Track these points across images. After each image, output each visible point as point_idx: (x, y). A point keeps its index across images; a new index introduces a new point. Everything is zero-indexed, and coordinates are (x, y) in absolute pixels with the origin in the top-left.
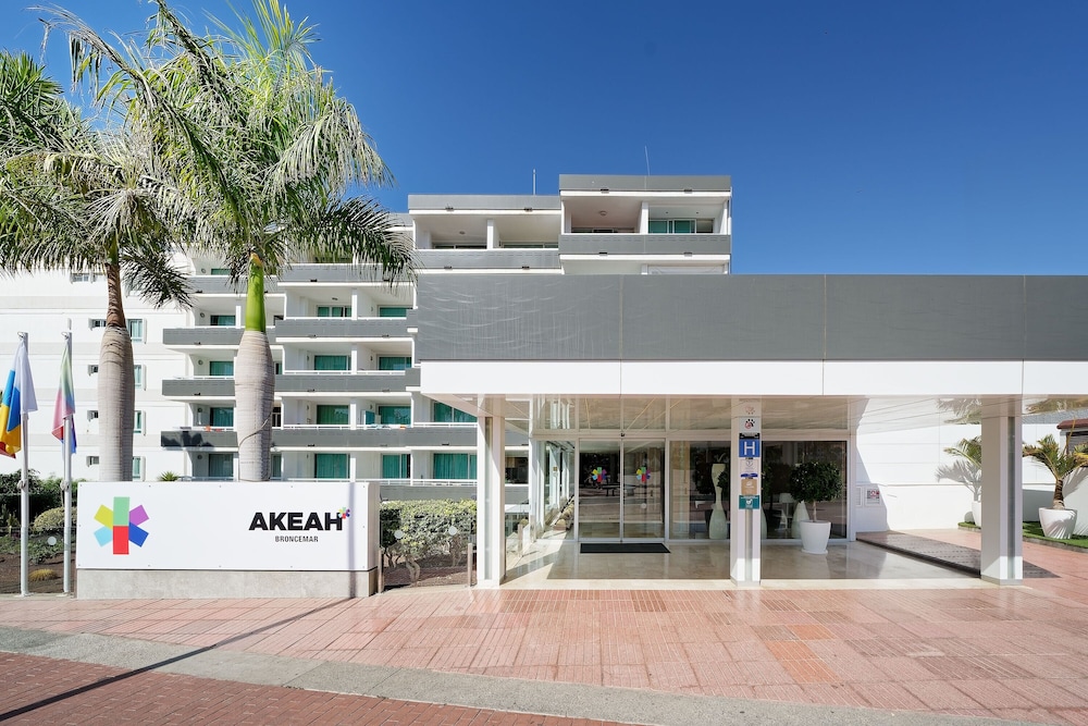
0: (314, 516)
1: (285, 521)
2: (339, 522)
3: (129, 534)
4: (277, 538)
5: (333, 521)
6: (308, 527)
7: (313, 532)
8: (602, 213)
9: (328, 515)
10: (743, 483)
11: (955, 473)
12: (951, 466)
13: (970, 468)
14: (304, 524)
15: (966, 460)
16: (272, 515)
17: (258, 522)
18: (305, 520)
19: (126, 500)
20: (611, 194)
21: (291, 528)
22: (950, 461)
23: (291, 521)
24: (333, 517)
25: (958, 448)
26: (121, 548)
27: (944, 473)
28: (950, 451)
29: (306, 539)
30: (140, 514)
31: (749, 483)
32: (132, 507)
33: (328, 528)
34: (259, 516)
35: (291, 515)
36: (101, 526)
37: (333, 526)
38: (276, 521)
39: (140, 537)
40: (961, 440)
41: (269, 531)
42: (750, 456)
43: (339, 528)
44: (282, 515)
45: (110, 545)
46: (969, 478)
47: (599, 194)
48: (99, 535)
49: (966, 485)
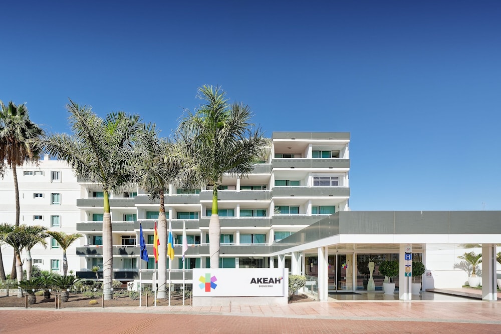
0: (271, 279)
1: (262, 281)
2: (279, 281)
3: (210, 285)
4: (259, 286)
5: (278, 281)
6: (270, 282)
7: (271, 284)
8: (289, 148)
9: (276, 279)
10: (406, 268)
11: (461, 266)
12: (459, 263)
13: (467, 264)
14: (268, 282)
15: (465, 260)
16: (258, 279)
17: (253, 281)
18: (268, 280)
19: (210, 274)
20: (296, 140)
21: (264, 283)
22: (459, 261)
23: (264, 281)
24: (278, 279)
25: (464, 256)
26: (208, 290)
27: (456, 266)
28: (460, 257)
29: (269, 286)
30: (214, 279)
31: (408, 268)
32: (212, 276)
33: (276, 283)
34: (253, 279)
35: (264, 279)
36: (201, 283)
37: (278, 282)
38: (259, 281)
39: (214, 286)
40: (464, 253)
41: (257, 284)
42: (408, 259)
43: (280, 283)
44: (261, 278)
45: (204, 289)
46: (466, 268)
47: (291, 140)
48: (201, 286)
49: (465, 271)
